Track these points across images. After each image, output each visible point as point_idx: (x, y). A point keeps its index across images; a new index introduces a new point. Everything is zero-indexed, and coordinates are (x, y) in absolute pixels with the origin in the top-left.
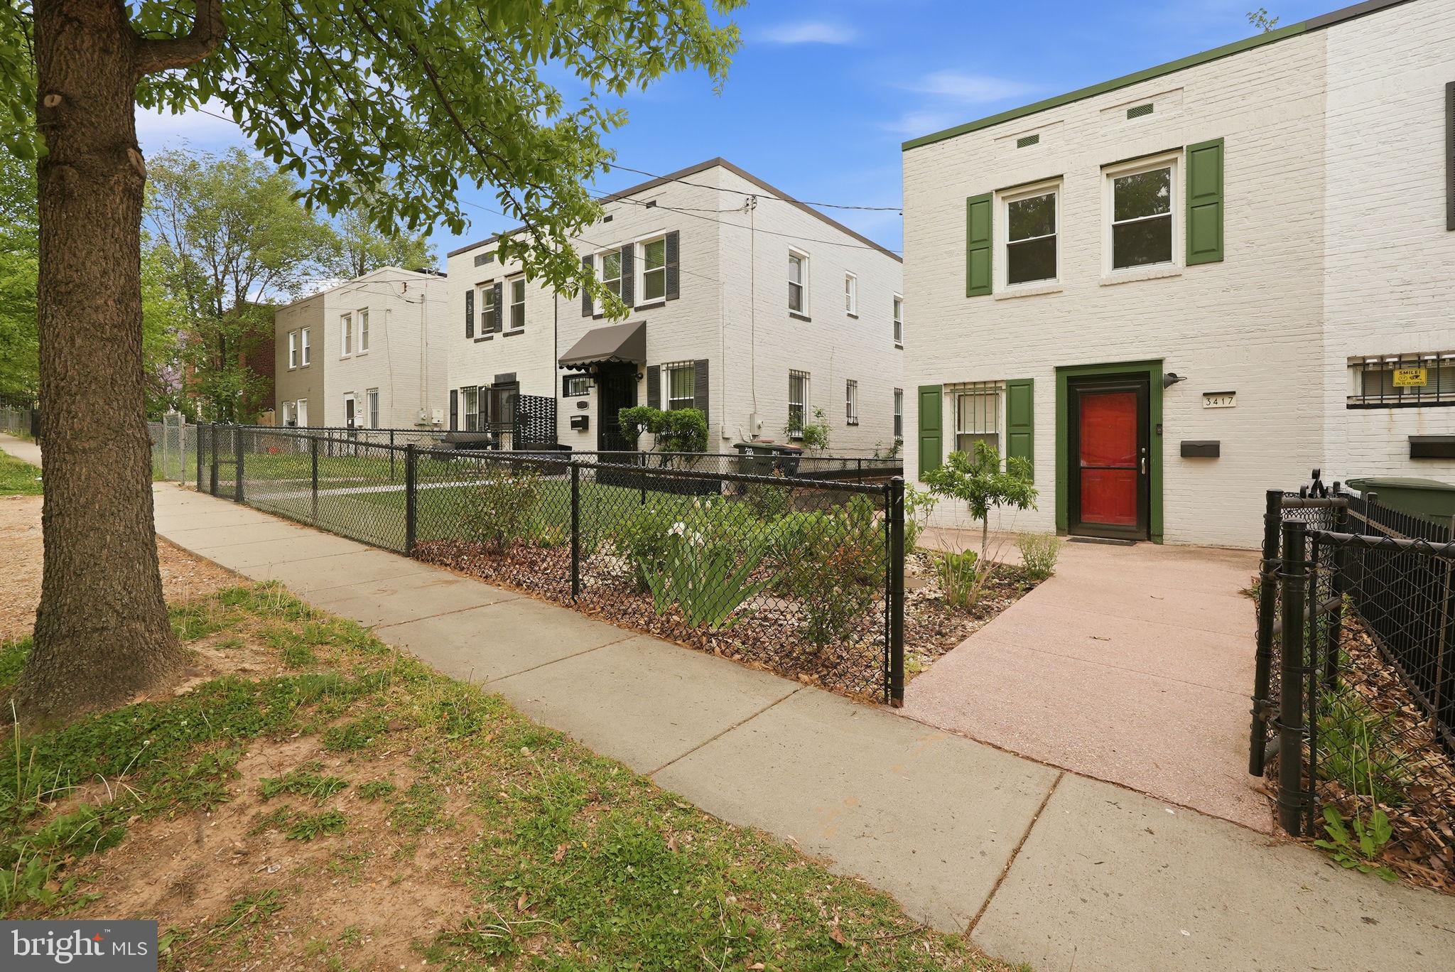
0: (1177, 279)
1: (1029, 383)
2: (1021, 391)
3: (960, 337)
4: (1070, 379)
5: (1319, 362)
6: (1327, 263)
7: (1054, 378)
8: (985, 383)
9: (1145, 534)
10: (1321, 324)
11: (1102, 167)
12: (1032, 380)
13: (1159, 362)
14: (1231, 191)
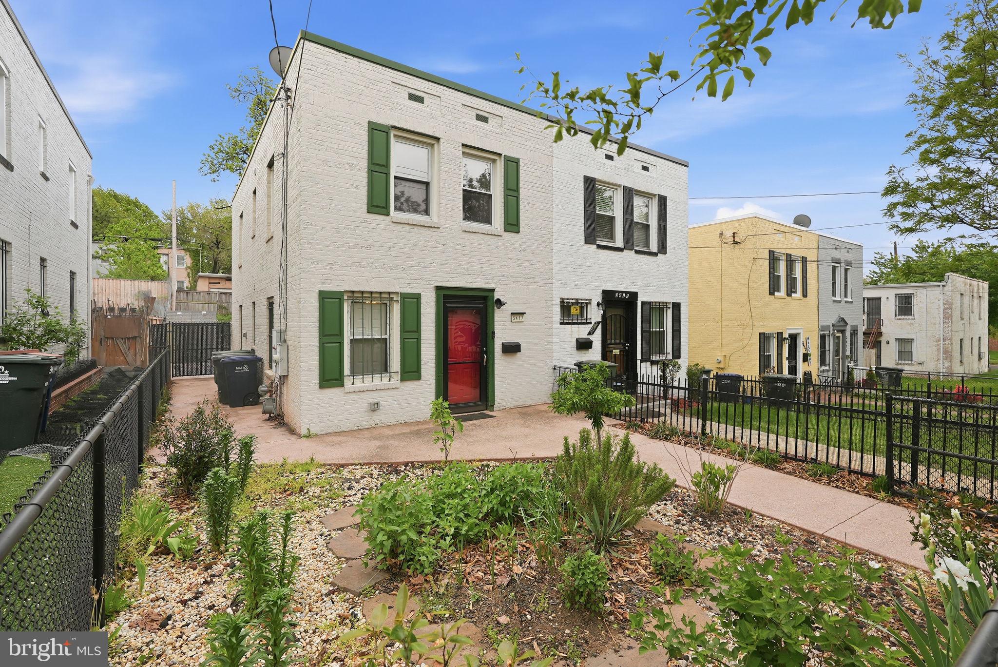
0: (500, 238)
1: (417, 297)
2: (411, 302)
3: (361, 248)
4: (445, 296)
5: (551, 299)
6: (555, 247)
7: (434, 294)
8: (381, 293)
9: (485, 406)
10: (552, 279)
11: (463, 145)
12: (420, 294)
13: (492, 290)
14: (523, 192)
